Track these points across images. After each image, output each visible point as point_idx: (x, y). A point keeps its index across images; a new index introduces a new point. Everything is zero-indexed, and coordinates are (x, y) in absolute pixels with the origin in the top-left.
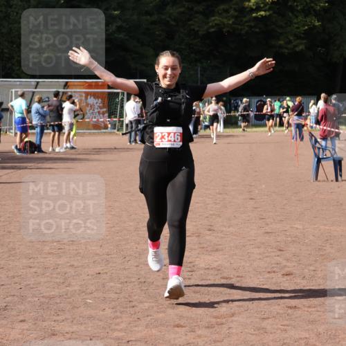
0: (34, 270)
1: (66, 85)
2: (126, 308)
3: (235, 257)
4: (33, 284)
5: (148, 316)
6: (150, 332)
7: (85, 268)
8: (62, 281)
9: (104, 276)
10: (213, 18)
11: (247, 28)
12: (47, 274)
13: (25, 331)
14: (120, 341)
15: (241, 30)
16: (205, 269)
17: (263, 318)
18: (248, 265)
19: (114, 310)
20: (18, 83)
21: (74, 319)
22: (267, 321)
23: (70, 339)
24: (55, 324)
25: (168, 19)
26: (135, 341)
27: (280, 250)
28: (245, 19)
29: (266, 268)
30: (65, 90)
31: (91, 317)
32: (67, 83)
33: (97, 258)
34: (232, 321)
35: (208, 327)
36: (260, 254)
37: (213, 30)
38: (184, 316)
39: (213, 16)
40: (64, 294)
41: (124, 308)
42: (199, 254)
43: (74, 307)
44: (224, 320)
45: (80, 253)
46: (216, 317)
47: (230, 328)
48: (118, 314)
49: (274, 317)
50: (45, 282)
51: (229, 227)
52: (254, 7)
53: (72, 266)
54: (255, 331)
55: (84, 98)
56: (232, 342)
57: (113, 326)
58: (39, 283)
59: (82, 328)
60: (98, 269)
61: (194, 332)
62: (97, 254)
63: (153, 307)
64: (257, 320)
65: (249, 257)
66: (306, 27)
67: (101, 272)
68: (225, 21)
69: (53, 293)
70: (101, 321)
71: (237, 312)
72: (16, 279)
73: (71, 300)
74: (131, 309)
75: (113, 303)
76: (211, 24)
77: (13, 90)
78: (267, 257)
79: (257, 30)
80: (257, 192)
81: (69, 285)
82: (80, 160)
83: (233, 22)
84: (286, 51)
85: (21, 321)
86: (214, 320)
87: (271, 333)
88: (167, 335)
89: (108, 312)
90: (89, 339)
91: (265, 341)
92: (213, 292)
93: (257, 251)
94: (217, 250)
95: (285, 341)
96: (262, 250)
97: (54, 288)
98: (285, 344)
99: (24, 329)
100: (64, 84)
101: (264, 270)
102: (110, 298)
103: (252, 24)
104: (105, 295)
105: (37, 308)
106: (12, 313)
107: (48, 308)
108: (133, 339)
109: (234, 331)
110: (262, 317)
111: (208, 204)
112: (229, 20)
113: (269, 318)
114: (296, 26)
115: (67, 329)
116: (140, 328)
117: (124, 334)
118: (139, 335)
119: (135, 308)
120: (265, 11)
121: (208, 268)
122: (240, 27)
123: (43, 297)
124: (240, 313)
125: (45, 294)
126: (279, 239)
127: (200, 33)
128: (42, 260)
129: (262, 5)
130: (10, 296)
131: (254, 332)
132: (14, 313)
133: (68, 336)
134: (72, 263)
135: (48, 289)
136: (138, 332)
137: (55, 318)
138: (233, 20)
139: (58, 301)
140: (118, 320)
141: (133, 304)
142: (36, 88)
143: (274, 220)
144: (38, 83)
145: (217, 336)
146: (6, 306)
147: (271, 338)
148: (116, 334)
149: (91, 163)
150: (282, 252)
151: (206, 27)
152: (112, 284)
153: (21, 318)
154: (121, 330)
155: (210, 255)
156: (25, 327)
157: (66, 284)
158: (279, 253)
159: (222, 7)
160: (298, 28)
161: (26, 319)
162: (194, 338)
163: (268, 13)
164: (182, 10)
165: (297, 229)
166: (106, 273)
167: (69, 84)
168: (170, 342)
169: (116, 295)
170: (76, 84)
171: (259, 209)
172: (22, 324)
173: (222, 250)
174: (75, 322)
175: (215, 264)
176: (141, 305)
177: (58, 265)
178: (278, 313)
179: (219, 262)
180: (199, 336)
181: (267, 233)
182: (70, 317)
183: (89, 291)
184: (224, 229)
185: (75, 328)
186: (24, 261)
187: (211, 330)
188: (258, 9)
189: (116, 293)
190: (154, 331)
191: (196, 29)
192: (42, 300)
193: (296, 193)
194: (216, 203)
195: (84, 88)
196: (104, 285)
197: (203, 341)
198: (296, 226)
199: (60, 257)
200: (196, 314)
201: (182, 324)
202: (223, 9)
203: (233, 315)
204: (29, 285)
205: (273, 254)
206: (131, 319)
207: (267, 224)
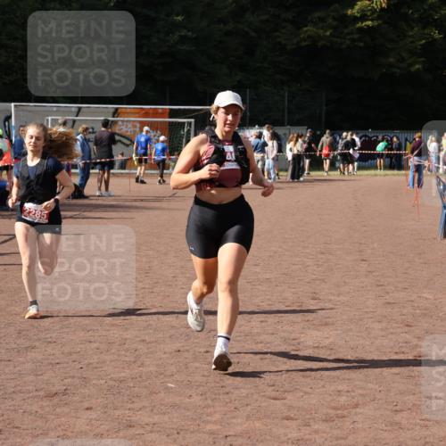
0: (95, 345)
1: (116, 113)
2: (219, 394)
3: (351, 334)
4: (97, 363)
5: (247, 405)
6: (252, 425)
7: (159, 344)
8: (133, 360)
9: (186, 355)
10: (305, 29)
11: (348, 42)
12: (113, 351)
13: (93, 422)
14: (215, 436)
15: (341, 44)
16: (314, 347)
17: (396, 411)
18: (368, 343)
19: (203, 397)
20: (55, 109)
21: (154, 406)
22: (401, 415)
23: (151, 432)
24: (131, 413)
25: (246, 29)
26: (235, 436)
27: (407, 326)
28: (346, 31)
29: (392, 348)
30: (115, 119)
31: (173, 406)
32: (117, 109)
33: (173, 332)
34: (356, 414)
35: (326, 421)
36: (382, 330)
37: (306, 43)
38: (294, 405)
39: (306, 26)
40: (137, 376)
41: (215, 394)
42: (303, 328)
43: (152, 393)
44: (345, 412)
45: (151, 325)
46: (335, 408)
47: (354, 422)
48: (210, 402)
49: (409, 409)
50: (111, 361)
51: (339, 295)
52: (359, 15)
53: (143, 341)
54: (386, 426)
55: (138, 129)
56: (359, 440)
57: (205, 418)
58: (104, 362)
59: (166, 418)
60: (177, 345)
61: (309, 426)
62: (173, 327)
63: (252, 394)
64: (388, 413)
65: (369, 333)
66: (424, 41)
67: (182, 349)
68: (321, 32)
69: (123, 374)
70: (188, 410)
71: (360, 402)
72: (74, 357)
73: (147, 383)
74: (225, 396)
75: (201, 388)
76: (302, 36)
77: (50, 118)
78: (392, 333)
79: (362, 44)
80: (369, 251)
81: (142, 365)
82: (136, 208)
83: (331, 34)
84: (398, 71)
85: (87, 409)
86: (332, 412)
87: (408, 430)
88: (274, 430)
89: (196, 399)
90: (175, 432)
91: (402, 440)
92: (328, 376)
93: (377, 326)
94: (326, 324)
95: (427, 440)
96: (384, 325)
97: (123, 368)
98: (426, 443)
99: (91, 419)
100: (112, 111)
101: (390, 350)
102: (196, 382)
103: (356, 36)
104: (189, 378)
105: (105, 392)
106: (75, 399)
107: (119, 393)
108: (233, 434)
109: (360, 426)
110: (395, 408)
111: (308, 266)
112: (326, 31)
113: (402, 411)
114: (411, 40)
115: (147, 420)
116: (239, 421)
117: (219, 427)
118: (239, 429)
119: (230, 395)
120: (372, 20)
121: (318, 347)
122: (339, 40)
123: (111, 379)
124: (365, 404)
125: (112, 376)
126: (405, 311)
127: (288, 47)
128: (104, 333)
129: (369, 13)
130: (70, 377)
131: (386, 428)
132: (77, 398)
133: (149, 428)
134: (143, 337)
135: (117, 369)
136: (238, 424)
137: (130, 406)
138: (331, 31)
139: (132, 385)
140: (209, 410)
141: (227, 390)
142: (77, 116)
143: (396, 287)
144: (80, 109)
145: (339, 431)
146: (65, 390)
147: (409, 436)
148: (209, 427)
149: (151, 213)
150: (409, 328)
151: (295, 41)
152: (197, 365)
153: (86, 405)
154: (215, 423)
155: (318, 330)
156: (93, 417)
157: (139, 363)
158: (407, 329)
159: (317, 14)
160: (412, 42)
161: (94, 407)
162: (310, 434)
163: (376, 23)
164: (265, 17)
165: (426, 299)
166: (188, 351)
167: (119, 111)
168: (279, 438)
169: (205, 379)
170: (128, 110)
171: (374, 274)
172: (89, 412)
173: (333, 324)
174: (155, 411)
175: (327, 342)
176: (237, 392)
177: (126, 339)
178: (414, 405)
179: (331, 340)
180: (316, 432)
181: (389, 303)
182: (147, 405)
183: (168, 373)
184: (332, 298)
185: (156, 419)
186: (82, 334)
187: (331, 424)
188: (363, 17)
189: (204, 376)
190: (258, 424)
191: (283, 42)
192: (111, 383)
193: (420, 254)
194: (318, 266)
195: (139, 117)
196: (186, 366)
197: (322, 437)
198: (424, 295)
199: (127, 329)
200: (310, 404)
201: (292, 416)
202: (319, 18)
203: (356, 406)
204: (91, 364)
205: (399, 330)
206: (226, 409)
207: (388, 293)
